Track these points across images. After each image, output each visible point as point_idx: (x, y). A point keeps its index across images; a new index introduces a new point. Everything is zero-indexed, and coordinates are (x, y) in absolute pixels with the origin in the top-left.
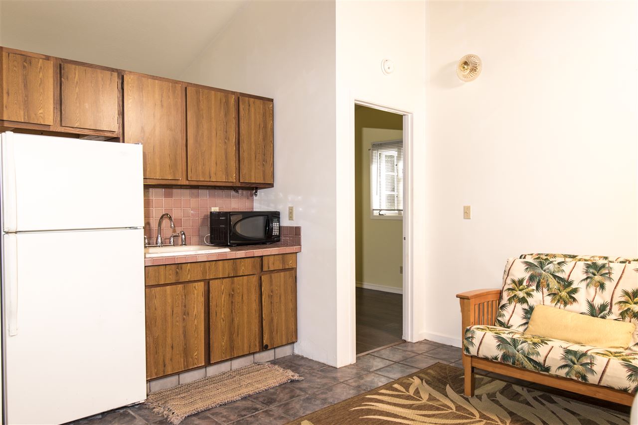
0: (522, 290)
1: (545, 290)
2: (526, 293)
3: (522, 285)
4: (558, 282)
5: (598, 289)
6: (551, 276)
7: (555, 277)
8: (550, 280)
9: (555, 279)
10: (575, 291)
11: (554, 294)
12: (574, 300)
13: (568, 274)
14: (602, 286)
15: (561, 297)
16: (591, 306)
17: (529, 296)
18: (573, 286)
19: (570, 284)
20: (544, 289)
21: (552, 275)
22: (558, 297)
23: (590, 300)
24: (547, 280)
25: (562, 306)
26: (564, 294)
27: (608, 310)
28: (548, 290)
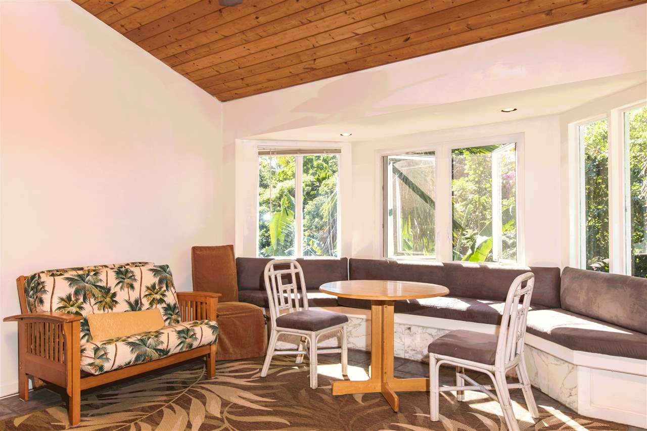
0: (74, 305)
1: (93, 301)
2: (78, 307)
3: (71, 301)
4: (99, 290)
5: (129, 289)
6: (94, 287)
7: (97, 286)
8: (93, 291)
9: (97, 288)
10: (114, 295)
11: (101, 302)
12: (116, 302)
13: (105, 283)
14: (132, 287)
15: (106, 303)
16: (130, 304)
17: (81, 309)
18: (112, 292)
19: (109, 290)
20: (91, 299)
21: (94, 285)
22: (104, 303)
23: (127, 299)
24: (91, 291)
25: (110, 310)
26: (108, 299)
27: (140, 304)
28: (95, 300)
